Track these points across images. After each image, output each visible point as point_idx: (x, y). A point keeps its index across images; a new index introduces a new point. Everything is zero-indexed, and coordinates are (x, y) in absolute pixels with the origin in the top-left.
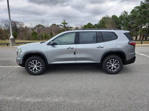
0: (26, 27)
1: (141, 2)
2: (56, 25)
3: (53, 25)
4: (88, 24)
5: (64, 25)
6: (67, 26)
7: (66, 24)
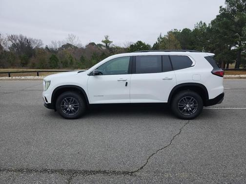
0: (47, 48)
1: (221, 7)
2: (95, 44)
3: (90, 44)
4: (137, 43)
5: (107, 45)
6: (110, 46)
7: (110, 42)
